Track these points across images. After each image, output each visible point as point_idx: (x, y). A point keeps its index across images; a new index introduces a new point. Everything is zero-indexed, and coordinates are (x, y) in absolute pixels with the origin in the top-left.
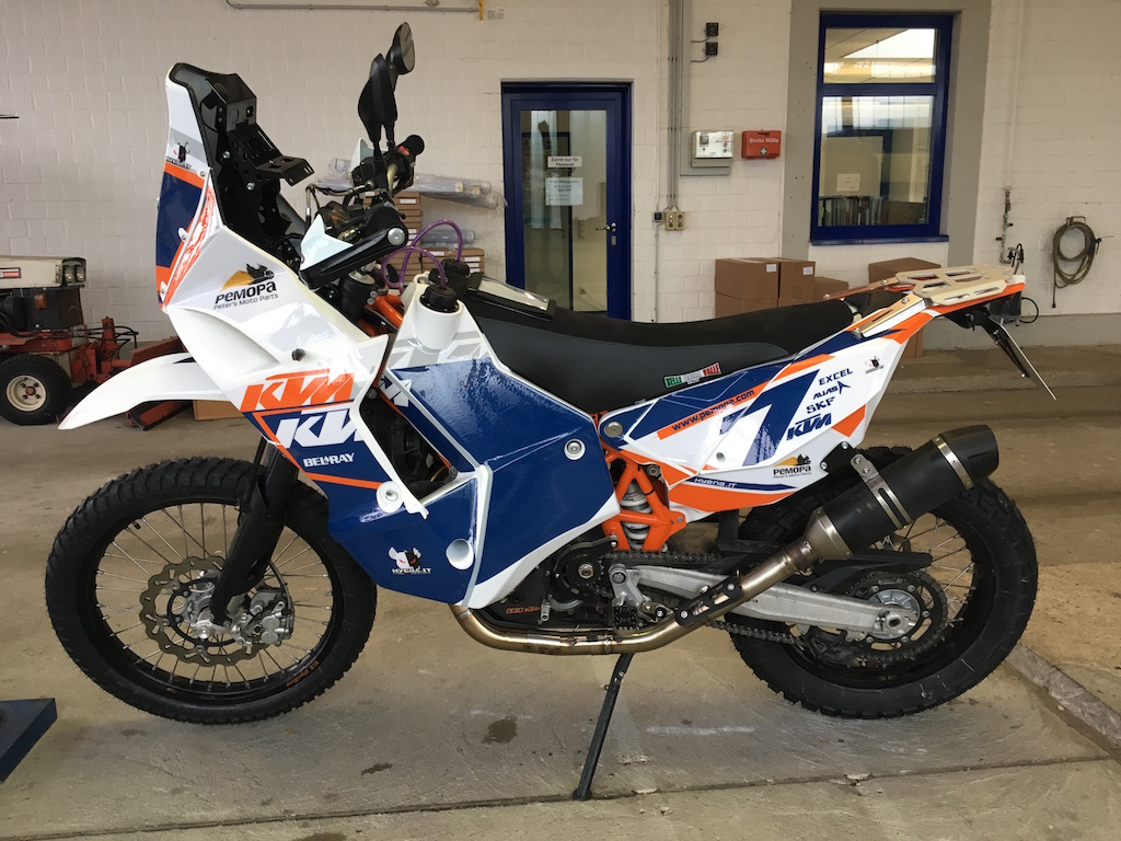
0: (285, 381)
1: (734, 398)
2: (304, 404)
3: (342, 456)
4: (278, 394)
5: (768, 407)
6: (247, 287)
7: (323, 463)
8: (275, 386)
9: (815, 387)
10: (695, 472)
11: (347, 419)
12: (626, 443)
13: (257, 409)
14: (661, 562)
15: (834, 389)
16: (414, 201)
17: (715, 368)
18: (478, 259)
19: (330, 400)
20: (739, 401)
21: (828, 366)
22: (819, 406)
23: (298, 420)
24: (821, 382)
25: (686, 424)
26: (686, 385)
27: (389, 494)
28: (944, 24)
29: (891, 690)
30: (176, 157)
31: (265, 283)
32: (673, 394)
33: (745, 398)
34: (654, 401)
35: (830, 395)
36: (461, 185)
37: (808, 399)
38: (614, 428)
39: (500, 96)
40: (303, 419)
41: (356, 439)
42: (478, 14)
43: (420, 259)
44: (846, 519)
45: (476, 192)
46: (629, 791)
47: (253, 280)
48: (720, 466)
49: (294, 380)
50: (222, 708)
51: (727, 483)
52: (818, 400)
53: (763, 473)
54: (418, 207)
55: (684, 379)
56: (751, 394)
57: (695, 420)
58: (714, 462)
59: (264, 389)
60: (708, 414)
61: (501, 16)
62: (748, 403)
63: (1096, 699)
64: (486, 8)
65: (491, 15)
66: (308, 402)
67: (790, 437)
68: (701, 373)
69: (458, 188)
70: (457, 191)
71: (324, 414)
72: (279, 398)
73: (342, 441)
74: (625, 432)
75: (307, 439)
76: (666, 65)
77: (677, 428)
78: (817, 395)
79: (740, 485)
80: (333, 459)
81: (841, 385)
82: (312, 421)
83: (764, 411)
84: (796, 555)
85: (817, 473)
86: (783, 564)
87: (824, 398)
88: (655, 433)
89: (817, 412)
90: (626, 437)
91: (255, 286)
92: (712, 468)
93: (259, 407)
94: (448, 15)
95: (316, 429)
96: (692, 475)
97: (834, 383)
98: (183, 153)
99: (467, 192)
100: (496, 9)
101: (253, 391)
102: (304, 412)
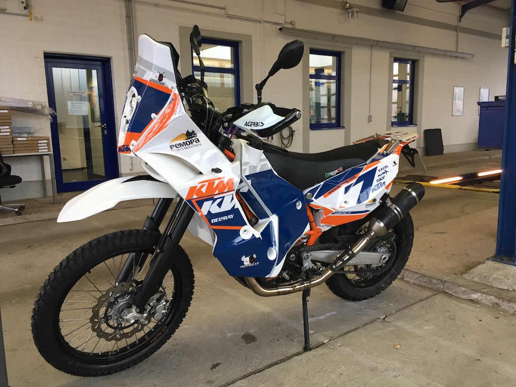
0: (207, 183)
1: (348, 180)
2: (216, 193)
3: (229, 216)
4: (204, 190)
5: (363, 182)
6: (185, 141)
7: (220, 220)
8: (202, 186)
9: (377, 173)
10: (336, 210)
11: (233, 199)
12: (313, 201)
13: (194, 198)
14: (318, 249)
15: (384, 173)
16: (6, 111)
17: (341, 169)
18: (46, 141)
19: (226, 191)
20: (350, 181)
21: (380, 165)
22: (380, 179)
23: (212, 201)
24: (379, 171)
25: (332, 191)
26: (332, 176)
27: (245, 231)
28: (235, 45)
29: (373, 286)
30: (157, 79)
31: (193, 139)
32: (328, 180)
33: (352, 179)
34: (322, 183)
35: (383, 175)
36: (32, 103)
37: (376, 178)
38: (309, 196)
39: (44, 59)
40: (214, 200)
41: (235, 208)
42: (30, 18)
43: (12, 142)
44: (386, 220)
45: (39, 107)
46: (321, 343)
47: (187, 138)
48: (346, 206)
49: (211, 182)
50: (119, 363)
51: (347, 213)
52: (380, 177)
53: (362, 207)
54: (9, 114)
55: (331, 174)
56: (355, 177)
57: (335, 189)
58: (343, 205)
59: (197, 188)
60: (339, 187)
61: (42, 20)
62: (354, 181)
63: (426, 276)
64: (34, 15)
65: (36, 19)
66: (217, 192)
67: (373, 192)
68: (336, 171)
69: (30, 105)
70: (29, 106)
71: (223, 197)
72: (204, 191)
73: (230, 209)
74: (312, 197)
75: (215, 209)
76: (127, 51)
77: (330, 193)
78: (379, 176)
79: (352, 213)
80: (225, 218)
81: (386, 171)
82: (218, 201)
83: (362, 183)
84: (370, 236)
85: (377, 204)
86: (366, 241)
87: (381, 176)
88: (323, 196)
89: (380, 181)
90: (313, 199)
91: (189, 140)
92: (343, 207)
93: (195, 197)
94: (11, 17)
95: (220, 205)
96: (334, 211)
97: (383, 171)
98: (161, 77)
99: (35, 107)
100: (39, 16)
101: (192, 190)
102: (215, 197)
